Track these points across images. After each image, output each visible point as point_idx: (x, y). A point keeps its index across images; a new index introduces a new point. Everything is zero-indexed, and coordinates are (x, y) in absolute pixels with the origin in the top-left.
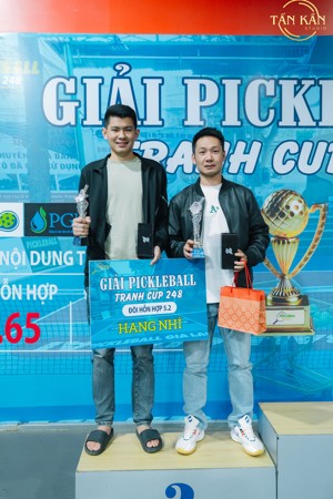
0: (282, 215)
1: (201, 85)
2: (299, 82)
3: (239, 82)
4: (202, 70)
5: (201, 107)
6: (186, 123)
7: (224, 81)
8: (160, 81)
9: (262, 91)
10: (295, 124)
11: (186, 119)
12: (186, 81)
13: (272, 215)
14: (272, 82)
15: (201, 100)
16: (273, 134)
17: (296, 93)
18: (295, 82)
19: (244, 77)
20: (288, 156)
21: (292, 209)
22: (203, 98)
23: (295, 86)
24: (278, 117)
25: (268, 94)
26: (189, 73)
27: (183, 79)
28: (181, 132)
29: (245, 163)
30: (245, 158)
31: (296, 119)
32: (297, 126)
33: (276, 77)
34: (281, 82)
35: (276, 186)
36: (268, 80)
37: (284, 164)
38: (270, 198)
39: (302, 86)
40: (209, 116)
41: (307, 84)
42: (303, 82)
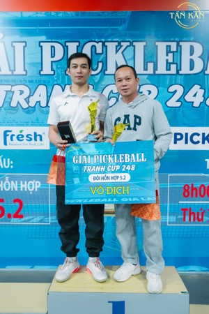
1: (52, 47)
2: (119, 43)
3: (77, 44)
4: (53, 36)
5: (52, 62)
6: (42, 73)
7: (67, 44)
8: (24, 44)
9: (94, 50)
11: (42, 70)
12: (42, 44)
14: (101, 44)
15: (52, 57)
16: (101, 79)
17: (117, 51)
18: (117, 44)
19: (81, 40)
20: (112, 95)
22: (53, 56)
23: (117, 46)
24: (105, 68)
25: (98, 52)
26: (43, 38)
27: (40, 42)
28: (39, 79)
33: (103, 40)
34: (106, 44)
36: (98, 42)
37: (109, 100)
39: (121, 46)
40: (57, 68)
41: (124, 45)
42: (122, 44)
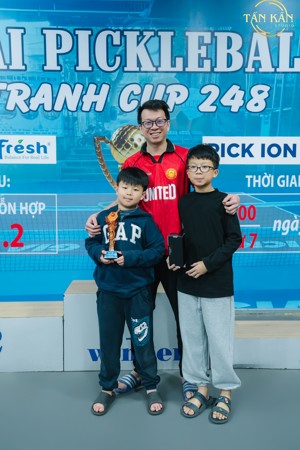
0: (128, 146)
1: (58, 35)
2: (141, 33)
3: (89, 32)
4: (58, 22)
5: (58, 54)
6: (46, 68)
7: (77, 32)
8: (22, 31)
9: (110, 40)
10: (138, 69)
11: (45, 65)
12: (44, 31)
13: (119, 146)
14: (118, 33)
15: (58, 48)
16: (119, 78)
17: (138, 43)
18: (138, 33)
19: (94, 28)
20: (132, 97)
21: (136, 141)
23: (138, 37)
24: (123, 64)
25: (115, 43)
26: (47, 24)
27: (42, 29)
28: (41, 75)
29: (96, 103)
30: (95, 98)
31: (139, 64)
32: (140, 71)
33: (121, 28)
34: (125, 33)
35: (122, 122)
36: (115, 31)
37: (129, 103)
38: (117, 132)
39: (144, 37)
40: (65, 63)
41: (148, 34)
42: (145, 33)
